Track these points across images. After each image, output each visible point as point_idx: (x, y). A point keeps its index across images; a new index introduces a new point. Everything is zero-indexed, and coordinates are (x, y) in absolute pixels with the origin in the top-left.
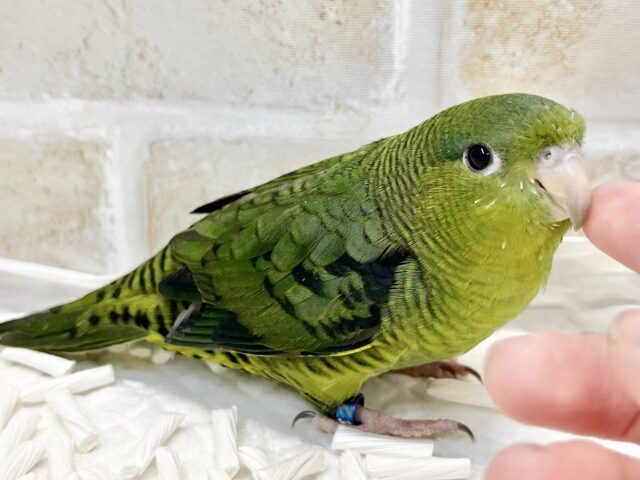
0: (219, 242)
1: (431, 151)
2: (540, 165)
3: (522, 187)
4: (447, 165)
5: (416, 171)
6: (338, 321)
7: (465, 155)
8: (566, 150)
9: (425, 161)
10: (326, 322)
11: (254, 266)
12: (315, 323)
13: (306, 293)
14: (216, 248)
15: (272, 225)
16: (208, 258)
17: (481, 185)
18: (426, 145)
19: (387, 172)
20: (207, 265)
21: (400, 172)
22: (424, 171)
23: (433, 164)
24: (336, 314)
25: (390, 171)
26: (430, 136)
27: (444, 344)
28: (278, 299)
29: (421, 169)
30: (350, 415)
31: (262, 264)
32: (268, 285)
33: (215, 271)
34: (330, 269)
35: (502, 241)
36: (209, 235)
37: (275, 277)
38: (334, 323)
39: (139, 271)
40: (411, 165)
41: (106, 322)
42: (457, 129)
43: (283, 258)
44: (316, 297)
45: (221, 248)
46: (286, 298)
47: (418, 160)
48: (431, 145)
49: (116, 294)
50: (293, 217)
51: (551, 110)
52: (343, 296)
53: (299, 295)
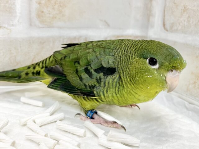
0: (66, 56)
1: (139, 53)
2: (168, 73)
3: (162, 76)
4: (142, 59)
5: (132, 56)
6: (94, 86)
7: (149, 59)
8: (178, 72)
9: (136, 55)
10: (90, 85)
11: (74, 64)
12: (87, 84)
13: (87, 76)
14: (65, 57)
15: (83, 53)
16: (63, 58)
17: (149, 70)
18: (138, 50)
19: (123, 53)
20: (62, 60)
21: (127, 55)
22: (134, 58)
23: (138, 57)
24: (93, 83)
25: (124, 53)
26: (140, 48)
27: (118, 101)
28: (78, 76)
29: (134, 57)
30: (90, 116)
31: (77, 65)
32: (77, 71)
33: (63, 63)
34: (95, 70)
35: (149, 87)
36: (64, 53)
37: (79, 69)
38: (92, 86)
39: (42, 61)
40: (131, 54)
41: (30, 75)
42: (150, 50)
43: (83, 62)
44: (89, 77)
45: (67, 57)
46: (81, 76)
47: (134, 53)
48: (139, 51)
49: (34, 68)
50: (89, 52)
51: (180, 59)
52: (97, 79)
53: (85, 76)
